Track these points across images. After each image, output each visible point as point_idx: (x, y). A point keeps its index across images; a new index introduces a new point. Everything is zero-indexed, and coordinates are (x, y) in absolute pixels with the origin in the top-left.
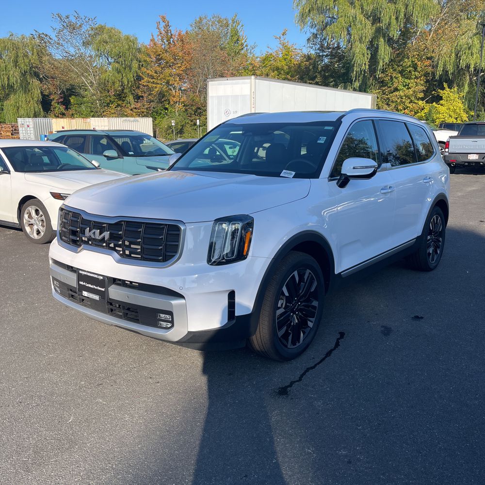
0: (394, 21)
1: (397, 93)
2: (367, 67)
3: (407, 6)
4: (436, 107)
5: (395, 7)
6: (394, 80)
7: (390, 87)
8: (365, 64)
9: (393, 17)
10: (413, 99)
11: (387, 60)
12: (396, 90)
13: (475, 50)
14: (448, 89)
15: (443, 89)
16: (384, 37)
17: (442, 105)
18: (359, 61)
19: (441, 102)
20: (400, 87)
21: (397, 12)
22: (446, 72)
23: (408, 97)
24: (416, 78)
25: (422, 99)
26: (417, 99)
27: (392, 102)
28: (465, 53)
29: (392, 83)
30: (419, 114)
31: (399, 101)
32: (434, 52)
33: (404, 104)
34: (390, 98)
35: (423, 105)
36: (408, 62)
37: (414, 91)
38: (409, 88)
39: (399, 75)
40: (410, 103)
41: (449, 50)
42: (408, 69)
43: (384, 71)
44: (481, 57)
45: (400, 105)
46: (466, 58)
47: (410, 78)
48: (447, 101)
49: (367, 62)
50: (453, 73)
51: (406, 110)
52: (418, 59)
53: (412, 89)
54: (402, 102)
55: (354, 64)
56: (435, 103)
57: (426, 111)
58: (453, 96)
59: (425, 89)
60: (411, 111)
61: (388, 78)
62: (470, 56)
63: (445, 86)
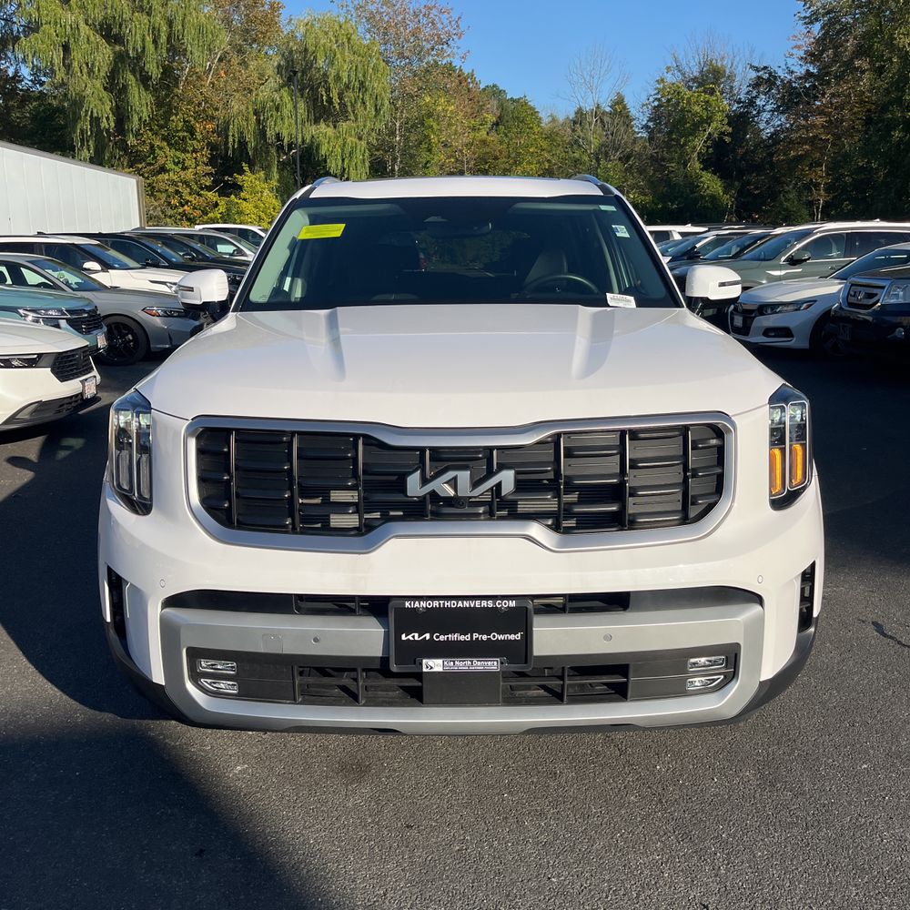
0: (150, 47)
1: (166, 177)
2: (113, 124)
3: (170, 23)
4: (237, 203)
5: (150, 22)
6: (157, 151)
7: (150, 164)
8: (108, 118)
9: (149, 39)
10: (195, 187)
11: (145, 116)
12: (163, 170)
13: (286, 112)
14: (249, 174)
15: (242, 172)
16: (133, 72)
17: (245, 200)
18: (95, 111)
19: (243, 194)
20: (170, 166)
21: (155, 32)
22: (243, 144)
23: (186, 183)
24: (195, 151)
25: (209, 189)
26: (202, 189)
27: (159, 191)
28: (272, 116)
29: (155, 158)
30: (211, 215)
31: (171, 190)
32: (217, 109)
33: (181, 197)
34: (154, 185)
35: (215, 199)
36: (176, 121)
37: (195, 175)
38: (184, 168)
39: (165, 144)
40: (190, 194)
41: (243, 108)
42: (180, 134)
43: (137, 135)
44: (296, 123)
45: (174, 197)
46: (275, 125)
47: (185, 151)
48: (251, 194)
49: (111, 116)
50: (255, 149)
51: (186, 207)
52: (195, 119)
53: (190, 170)
54: (177, 192)
55: (86, 115)
56: (233, 196)
57: (222, 209)
58: (259, 185)
59: (213, 171)
60: (194, 208)
61: (146, 149)
62: (279, 121)
63: (246, 168)
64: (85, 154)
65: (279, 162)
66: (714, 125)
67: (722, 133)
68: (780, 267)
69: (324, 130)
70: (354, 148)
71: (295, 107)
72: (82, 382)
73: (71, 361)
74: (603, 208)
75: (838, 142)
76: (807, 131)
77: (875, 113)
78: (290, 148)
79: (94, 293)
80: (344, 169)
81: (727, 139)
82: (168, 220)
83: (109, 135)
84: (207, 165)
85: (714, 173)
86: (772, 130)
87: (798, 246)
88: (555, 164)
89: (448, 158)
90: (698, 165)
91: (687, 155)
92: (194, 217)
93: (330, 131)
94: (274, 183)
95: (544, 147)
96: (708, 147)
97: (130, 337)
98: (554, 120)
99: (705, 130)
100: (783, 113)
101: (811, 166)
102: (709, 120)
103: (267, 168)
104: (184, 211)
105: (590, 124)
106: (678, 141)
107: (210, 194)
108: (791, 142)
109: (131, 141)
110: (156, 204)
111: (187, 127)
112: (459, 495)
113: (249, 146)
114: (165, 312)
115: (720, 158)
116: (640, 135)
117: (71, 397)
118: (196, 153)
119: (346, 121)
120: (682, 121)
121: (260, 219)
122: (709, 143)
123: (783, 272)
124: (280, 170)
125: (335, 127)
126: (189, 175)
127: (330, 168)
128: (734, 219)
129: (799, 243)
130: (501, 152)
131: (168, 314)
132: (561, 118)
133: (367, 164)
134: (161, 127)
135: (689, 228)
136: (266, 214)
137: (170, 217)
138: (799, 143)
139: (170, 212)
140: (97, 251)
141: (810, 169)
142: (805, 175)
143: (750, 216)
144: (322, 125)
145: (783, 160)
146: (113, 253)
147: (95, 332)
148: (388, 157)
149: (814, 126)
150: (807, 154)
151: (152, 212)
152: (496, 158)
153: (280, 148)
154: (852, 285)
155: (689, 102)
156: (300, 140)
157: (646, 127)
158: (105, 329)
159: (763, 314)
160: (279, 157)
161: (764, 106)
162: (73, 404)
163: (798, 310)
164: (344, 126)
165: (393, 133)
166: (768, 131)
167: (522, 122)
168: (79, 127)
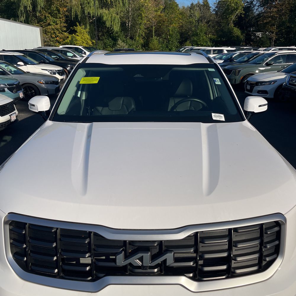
1: (50, 27)
2: (31, 9)
4: (75, 37)
6: (47, 18)
7: (45, 23)
8: (29, 6)
10: (60, 31)
11: (42, 5)
12: (49, 24)
13: (92, 5)
14: (79, 26)
15: (76, 26)
17: (78, 36)
18: (25, 4)
19: (77, 34)
20: (52, 23)
22: (76, 16)
23: (57, 29)
24: (60, 18)
25: (65, 31)
26: (63, 31)
27: (48, 32)
28: (87, 6)
29: (46, 20)
30: (66, 41)
31: (52, 32)
32: (68, 3)
33: (56, 34)
34: (46, 30)
35: (67, 35)
36: (53, 7)
37: (60, 26)
38: (57, 24)
39: (50, 15)
40: (59, 33)
41: (77, 3)
42: (55, 12)
43: (40, 12)
44: (95, 9)
45: (53, 34)
46: (88, 9)
47: (57, 18)
48: (80, 33)
49: (30, 5)
50: (81, 17)
51: (57, 38)
52: (60, 7)
53: (59, 25)
54: (54, 33)
55: (22, 5)
56: (73, 34)
57: (70, 39)
58: (83, 30)
59: (67, 25)
60: (61, 38)
61: (43, 17)
62: (89, 7)
63: (78, 24)
64: (22, 19)
65: (89, 22)
66: (238, 11)
67: (241, 14)
68: (263, 67)
69: (104, 11)
70: (115, 18)
71: (95, 3)
72: (10, 116)
73: (6, 108)
74: (210, 70)
75: (280, 17)
76: (270, 13)
77: (293, 8)
78: (93, 17)
79: (20, 75)
80: (112, 25)
81: (243, 16)
82: (51, 42)
83: (30, 13)
84: (64, 23)
85: (238, 28)
86: (258, 12)
87: (270, 59)
88: (184, 24)
89: (147, 22)
90: (232, 25)
91: (229, 21)
92: (60, 41)
93: (107, 12)
94: (88, 30)
95: (180, 18)
96: (236, 18)
97: (33, 91)
98: (184, 8)
99: (235, 13)
100: (262, 7)
101: (271, 26)
102: (237, 9)
103: (85, 25)
104: (57, 39)
105: (196, 10)
106: (226, 16)
107: (65, 33)
108: (265, 17)
109: (38, 14)
110: (47, 37)
111: (57, 9)
112: (144, 265)
113: (79, 16)
114: (46, 82)
115: (240, 22)
116: (212, 13)
117: (6, 122)
118: (61, 18)
119: (112, 8)
120: (228, 9)
121: (83, 42)
122: (237, 17)
123: (264, 69)
124: (90, 25)
125: (109, 10)
126: (58, 26)
127: (107, 25)
128: (244, 44)
129: (270, 58)
130: (165, 19)
131: (47, 83)
132: (186, 7)
133: (120, 24)
134: (48, 9)
135: (229, 48)
136: (85, 40)
137: (52, 41)
138: (267, 18)
139: (52, 40)
140: (22, 58)
141: (271, 27)
142: (269, 29)
143: (250, 43)
144: (104, 9)
145: (262, 23)
146: (29, 58)
147: (18, 92)
148: (127, 21)
149: (273, 12)
150: (270, 21)
151: (45, 40)
152: (164, 22)
153: (90, 17)
154: (291, 77)
155: (230, 3)
156: (96, 15)
157: (214, 10)
158: (23, 90)
159: (257, 85)
160: (89, 20)
161: (256, 4)
162: (7, 124)
163: (270, 84)
164: (111, 10)
165: (128, 12)
166: (257, 13)
167: (173, 9)
168: (20, 9)
